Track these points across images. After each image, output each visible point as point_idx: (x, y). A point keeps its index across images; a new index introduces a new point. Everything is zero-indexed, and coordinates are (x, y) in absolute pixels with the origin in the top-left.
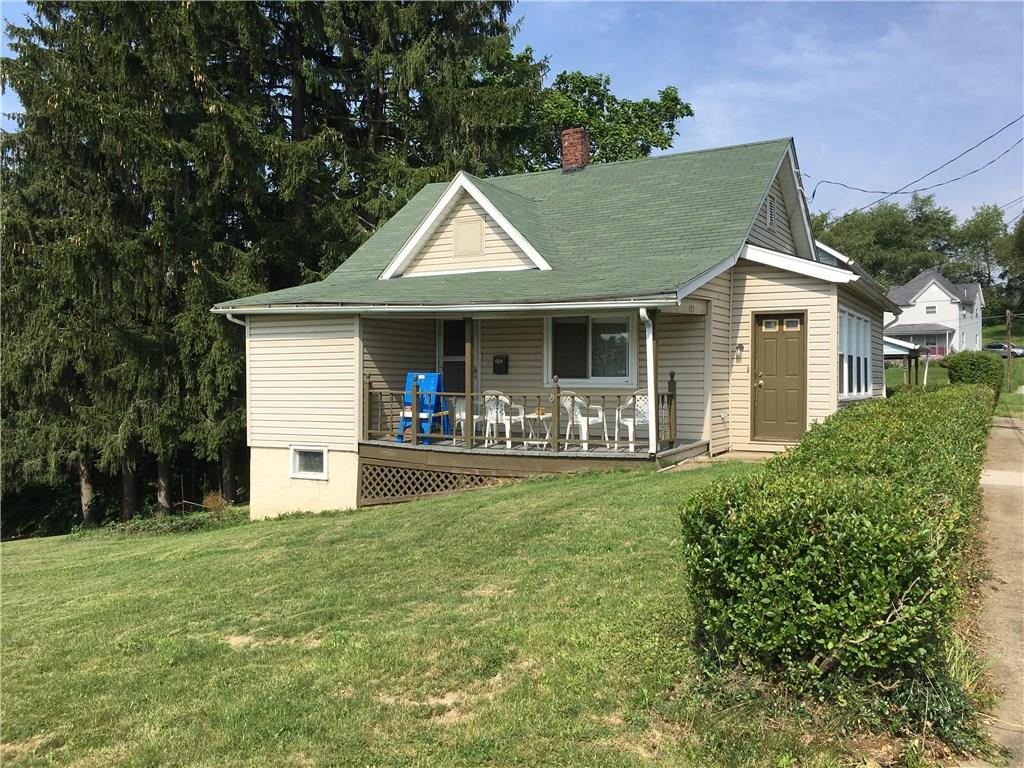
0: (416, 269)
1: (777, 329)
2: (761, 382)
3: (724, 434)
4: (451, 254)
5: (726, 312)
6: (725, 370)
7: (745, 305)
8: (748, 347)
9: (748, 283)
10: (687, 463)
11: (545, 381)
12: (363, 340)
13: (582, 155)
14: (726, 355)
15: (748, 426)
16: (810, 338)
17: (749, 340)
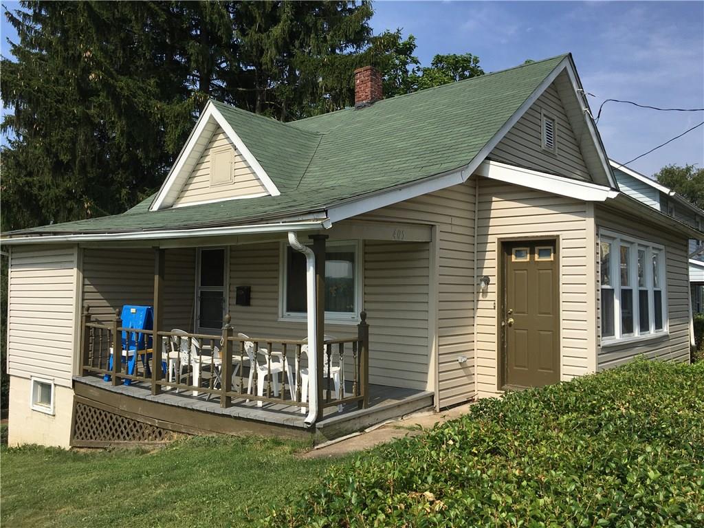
0: (183, 200)
1: (528, 259)
2: (511, 320)
3: (465, 381)
4: (208, 184)
5: (469, 240)
6: (470, 305)
7: (491, 230)
8: (494, 280)
9: (494, 205)
10: (384, 427)
11: (280, 316)
12: (84, 271)
13: (372, 92)
14: (470, 289)
15: (495, 372)
16: (562, 270)
17: (495, 272)
